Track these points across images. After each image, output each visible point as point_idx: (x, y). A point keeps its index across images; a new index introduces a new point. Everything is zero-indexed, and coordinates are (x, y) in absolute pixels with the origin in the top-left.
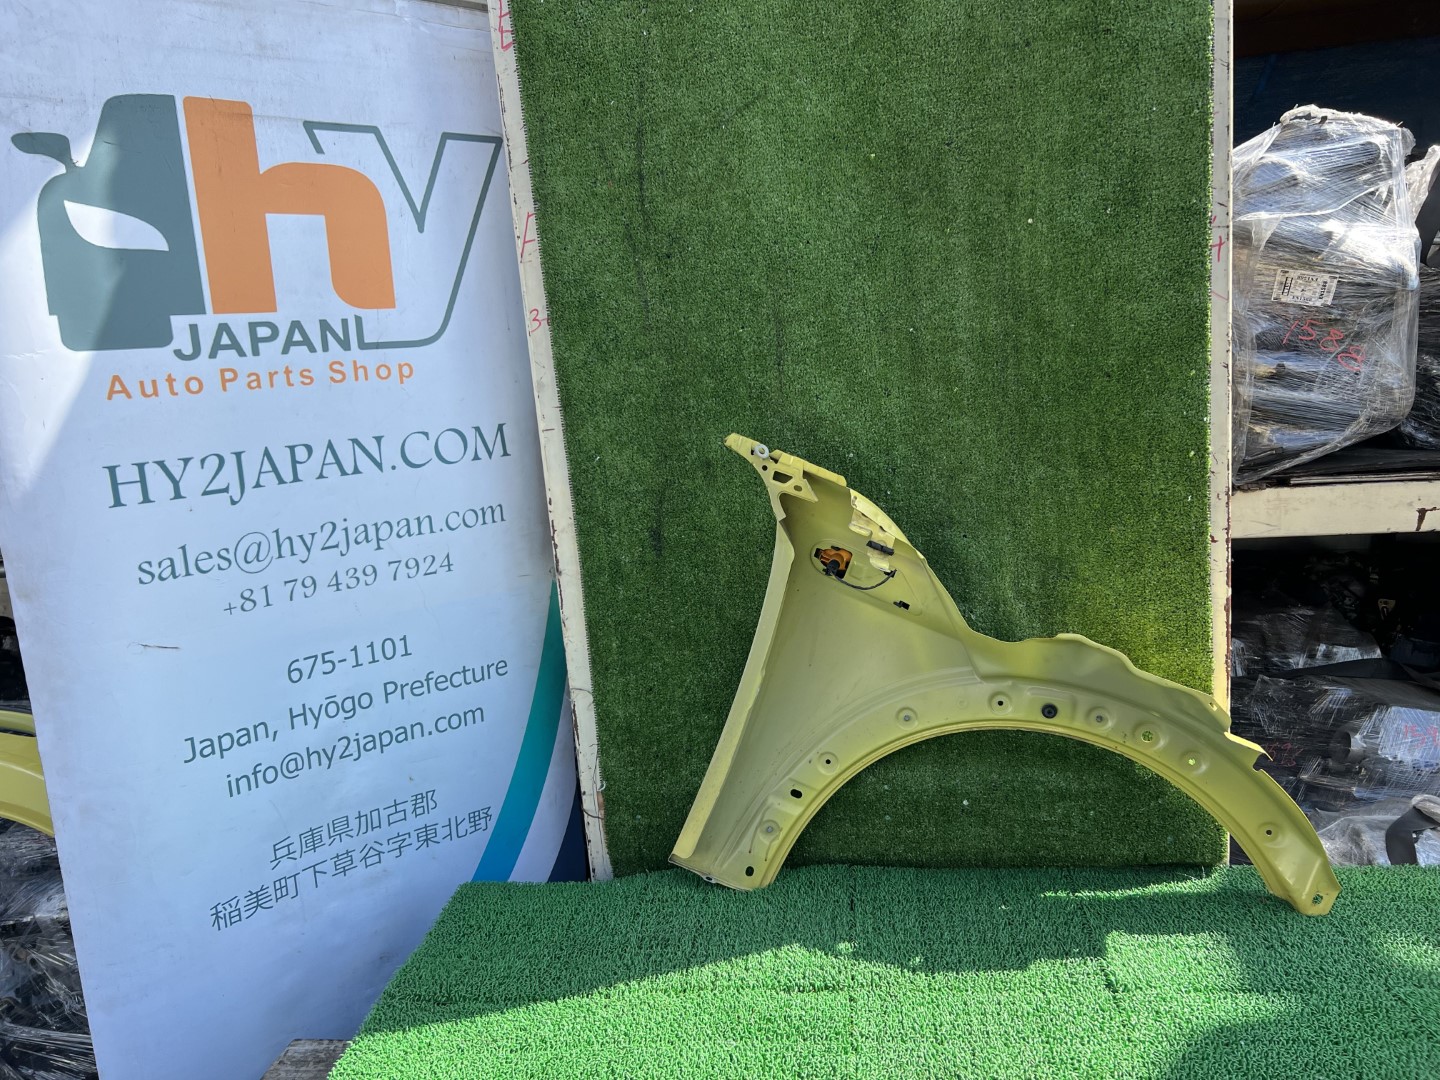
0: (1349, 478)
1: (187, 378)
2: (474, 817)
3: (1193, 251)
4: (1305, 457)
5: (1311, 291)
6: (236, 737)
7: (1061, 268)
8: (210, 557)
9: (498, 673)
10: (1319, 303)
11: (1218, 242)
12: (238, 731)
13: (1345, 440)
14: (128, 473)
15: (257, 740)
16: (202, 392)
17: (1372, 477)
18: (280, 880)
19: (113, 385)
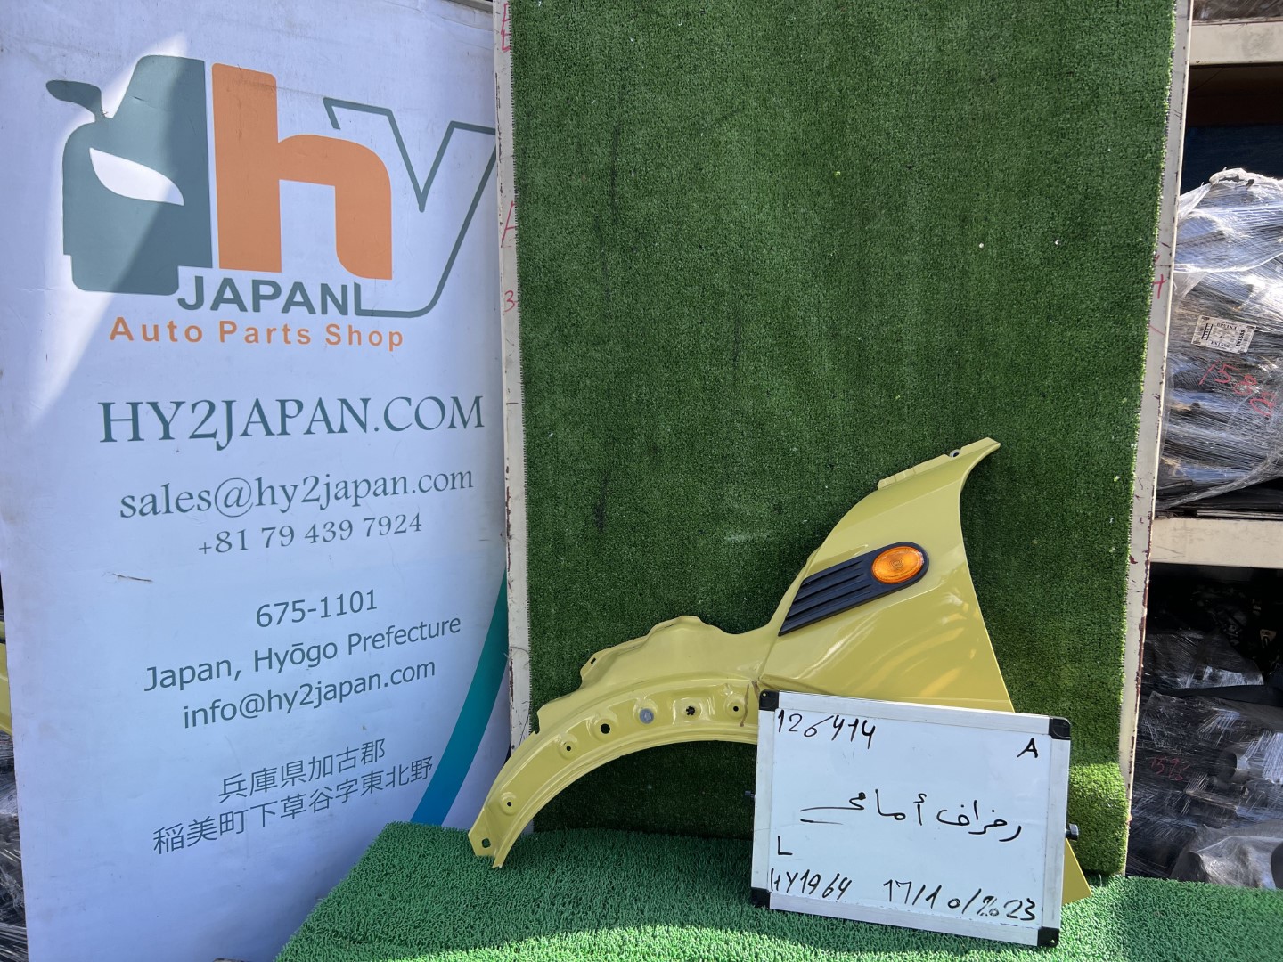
0: (1253, 515)
1: (187, 327)
2: (417, 766)
3: (1135, 286)
4: (1213, 492)
5: (1229, 339)
6: (198, 671)
7: (1007, 292)
8: (191, 497)
9: (452, 631)
10: (1235, 350)
11: (1160, 280)
12: (200, 666)
13: (1252, 478)
14: (121, 411)
15: (218, 676)
16: (201, 341)
17: (1273, 516)
18: (227, 814)
19: (117, 326)
